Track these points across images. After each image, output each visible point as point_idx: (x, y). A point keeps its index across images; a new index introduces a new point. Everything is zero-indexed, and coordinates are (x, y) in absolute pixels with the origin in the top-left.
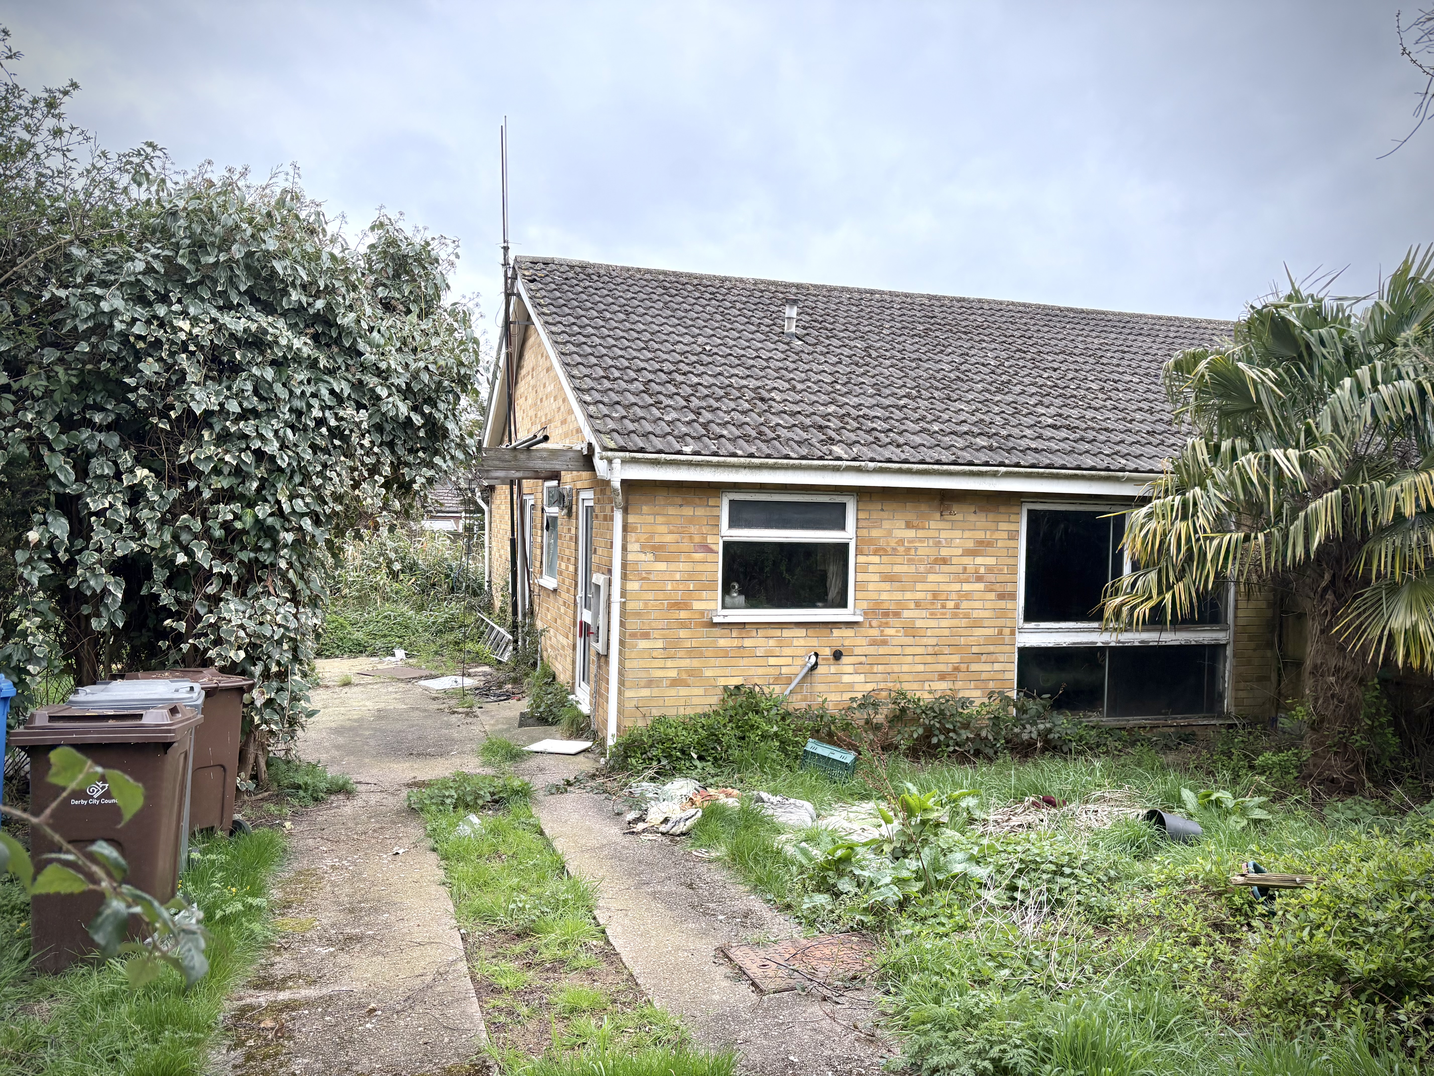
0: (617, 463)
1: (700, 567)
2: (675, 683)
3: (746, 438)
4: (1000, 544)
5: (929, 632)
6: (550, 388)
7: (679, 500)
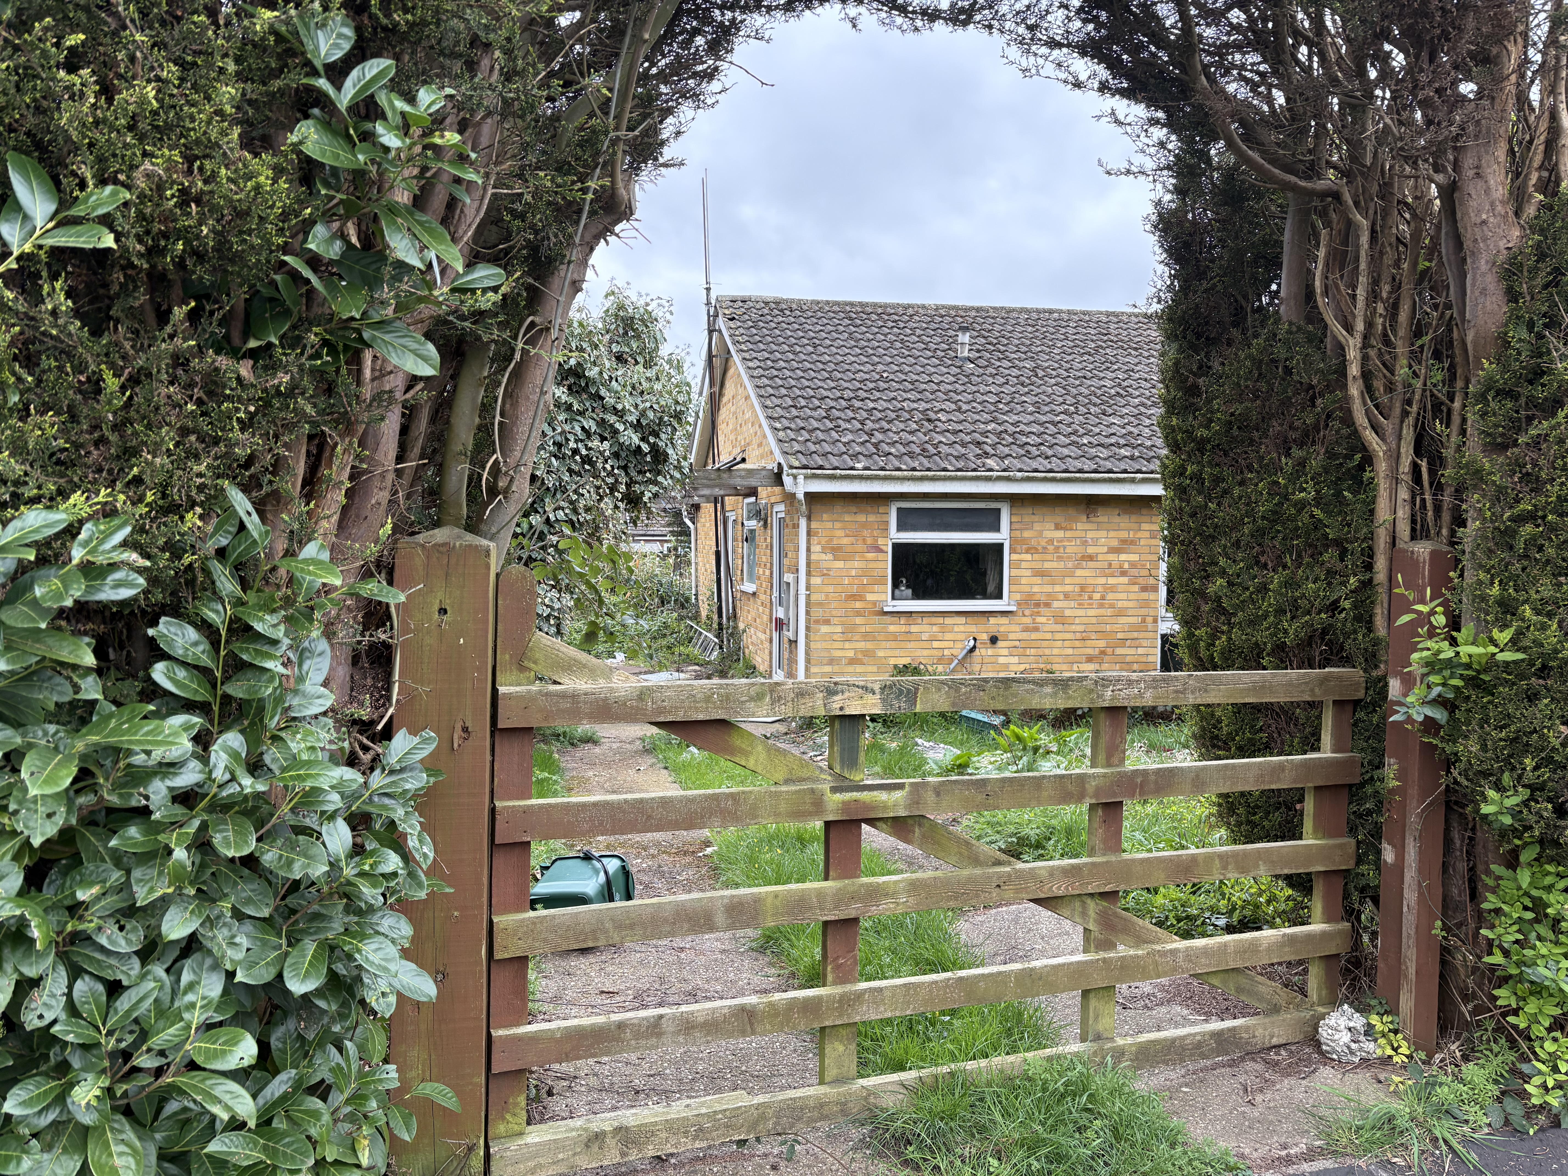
0: (801, 479)
1: (872, 565)
2: (852, 661)
3: (911, 455)
4: (1142, 542)
5: (1077, 621)
6: (748, 415)
7: (854, 509)
